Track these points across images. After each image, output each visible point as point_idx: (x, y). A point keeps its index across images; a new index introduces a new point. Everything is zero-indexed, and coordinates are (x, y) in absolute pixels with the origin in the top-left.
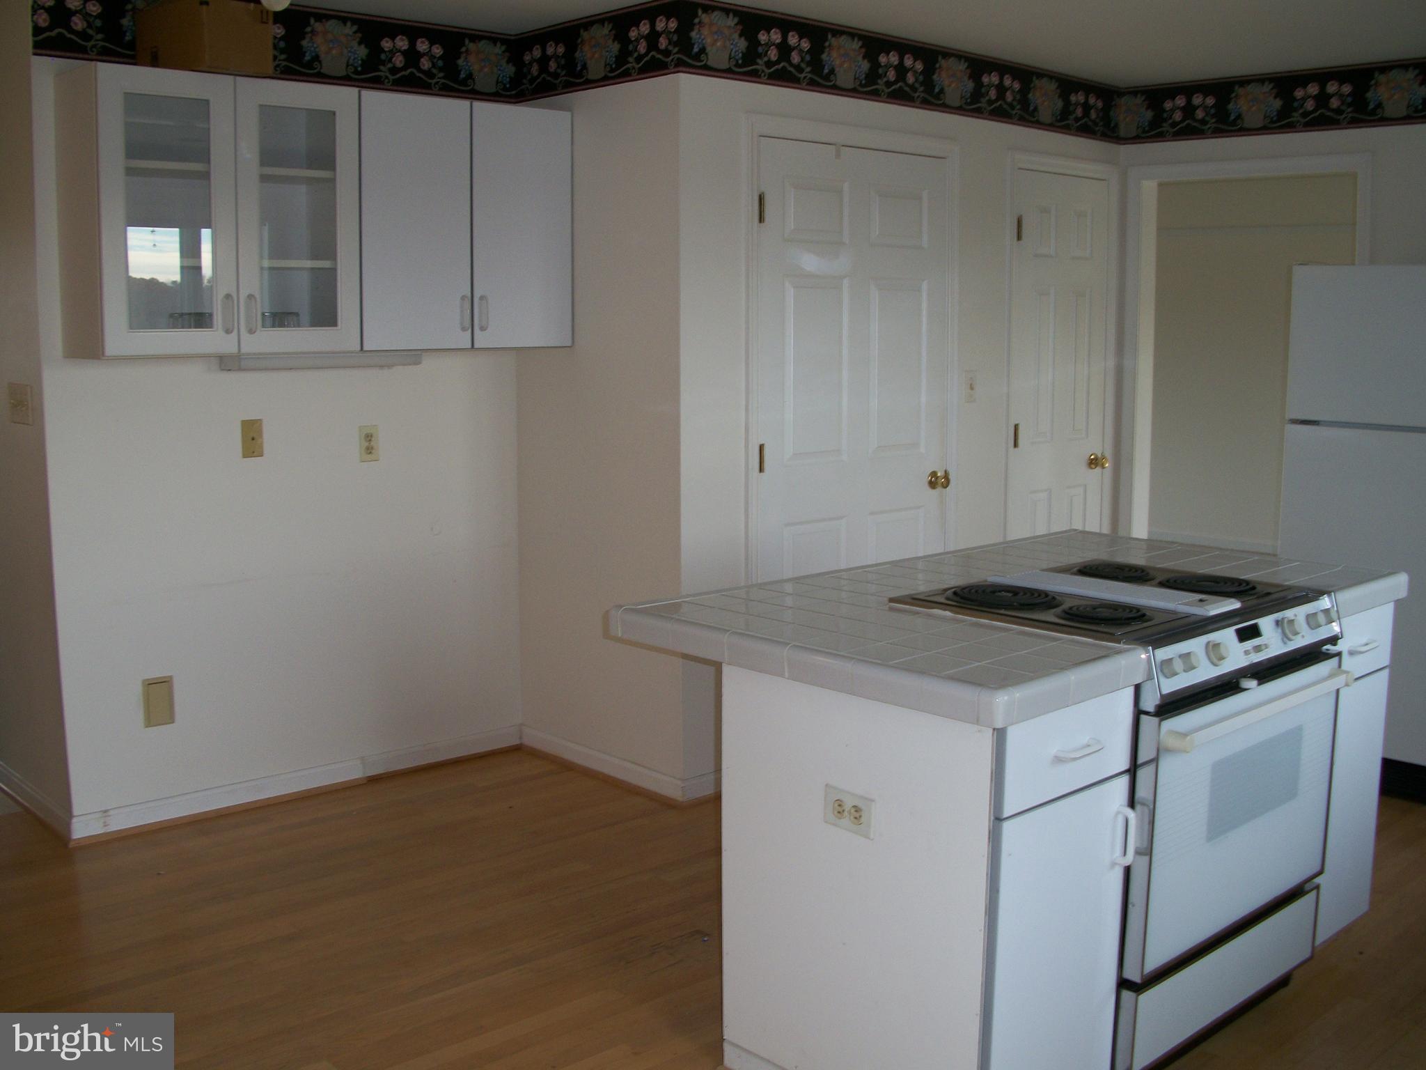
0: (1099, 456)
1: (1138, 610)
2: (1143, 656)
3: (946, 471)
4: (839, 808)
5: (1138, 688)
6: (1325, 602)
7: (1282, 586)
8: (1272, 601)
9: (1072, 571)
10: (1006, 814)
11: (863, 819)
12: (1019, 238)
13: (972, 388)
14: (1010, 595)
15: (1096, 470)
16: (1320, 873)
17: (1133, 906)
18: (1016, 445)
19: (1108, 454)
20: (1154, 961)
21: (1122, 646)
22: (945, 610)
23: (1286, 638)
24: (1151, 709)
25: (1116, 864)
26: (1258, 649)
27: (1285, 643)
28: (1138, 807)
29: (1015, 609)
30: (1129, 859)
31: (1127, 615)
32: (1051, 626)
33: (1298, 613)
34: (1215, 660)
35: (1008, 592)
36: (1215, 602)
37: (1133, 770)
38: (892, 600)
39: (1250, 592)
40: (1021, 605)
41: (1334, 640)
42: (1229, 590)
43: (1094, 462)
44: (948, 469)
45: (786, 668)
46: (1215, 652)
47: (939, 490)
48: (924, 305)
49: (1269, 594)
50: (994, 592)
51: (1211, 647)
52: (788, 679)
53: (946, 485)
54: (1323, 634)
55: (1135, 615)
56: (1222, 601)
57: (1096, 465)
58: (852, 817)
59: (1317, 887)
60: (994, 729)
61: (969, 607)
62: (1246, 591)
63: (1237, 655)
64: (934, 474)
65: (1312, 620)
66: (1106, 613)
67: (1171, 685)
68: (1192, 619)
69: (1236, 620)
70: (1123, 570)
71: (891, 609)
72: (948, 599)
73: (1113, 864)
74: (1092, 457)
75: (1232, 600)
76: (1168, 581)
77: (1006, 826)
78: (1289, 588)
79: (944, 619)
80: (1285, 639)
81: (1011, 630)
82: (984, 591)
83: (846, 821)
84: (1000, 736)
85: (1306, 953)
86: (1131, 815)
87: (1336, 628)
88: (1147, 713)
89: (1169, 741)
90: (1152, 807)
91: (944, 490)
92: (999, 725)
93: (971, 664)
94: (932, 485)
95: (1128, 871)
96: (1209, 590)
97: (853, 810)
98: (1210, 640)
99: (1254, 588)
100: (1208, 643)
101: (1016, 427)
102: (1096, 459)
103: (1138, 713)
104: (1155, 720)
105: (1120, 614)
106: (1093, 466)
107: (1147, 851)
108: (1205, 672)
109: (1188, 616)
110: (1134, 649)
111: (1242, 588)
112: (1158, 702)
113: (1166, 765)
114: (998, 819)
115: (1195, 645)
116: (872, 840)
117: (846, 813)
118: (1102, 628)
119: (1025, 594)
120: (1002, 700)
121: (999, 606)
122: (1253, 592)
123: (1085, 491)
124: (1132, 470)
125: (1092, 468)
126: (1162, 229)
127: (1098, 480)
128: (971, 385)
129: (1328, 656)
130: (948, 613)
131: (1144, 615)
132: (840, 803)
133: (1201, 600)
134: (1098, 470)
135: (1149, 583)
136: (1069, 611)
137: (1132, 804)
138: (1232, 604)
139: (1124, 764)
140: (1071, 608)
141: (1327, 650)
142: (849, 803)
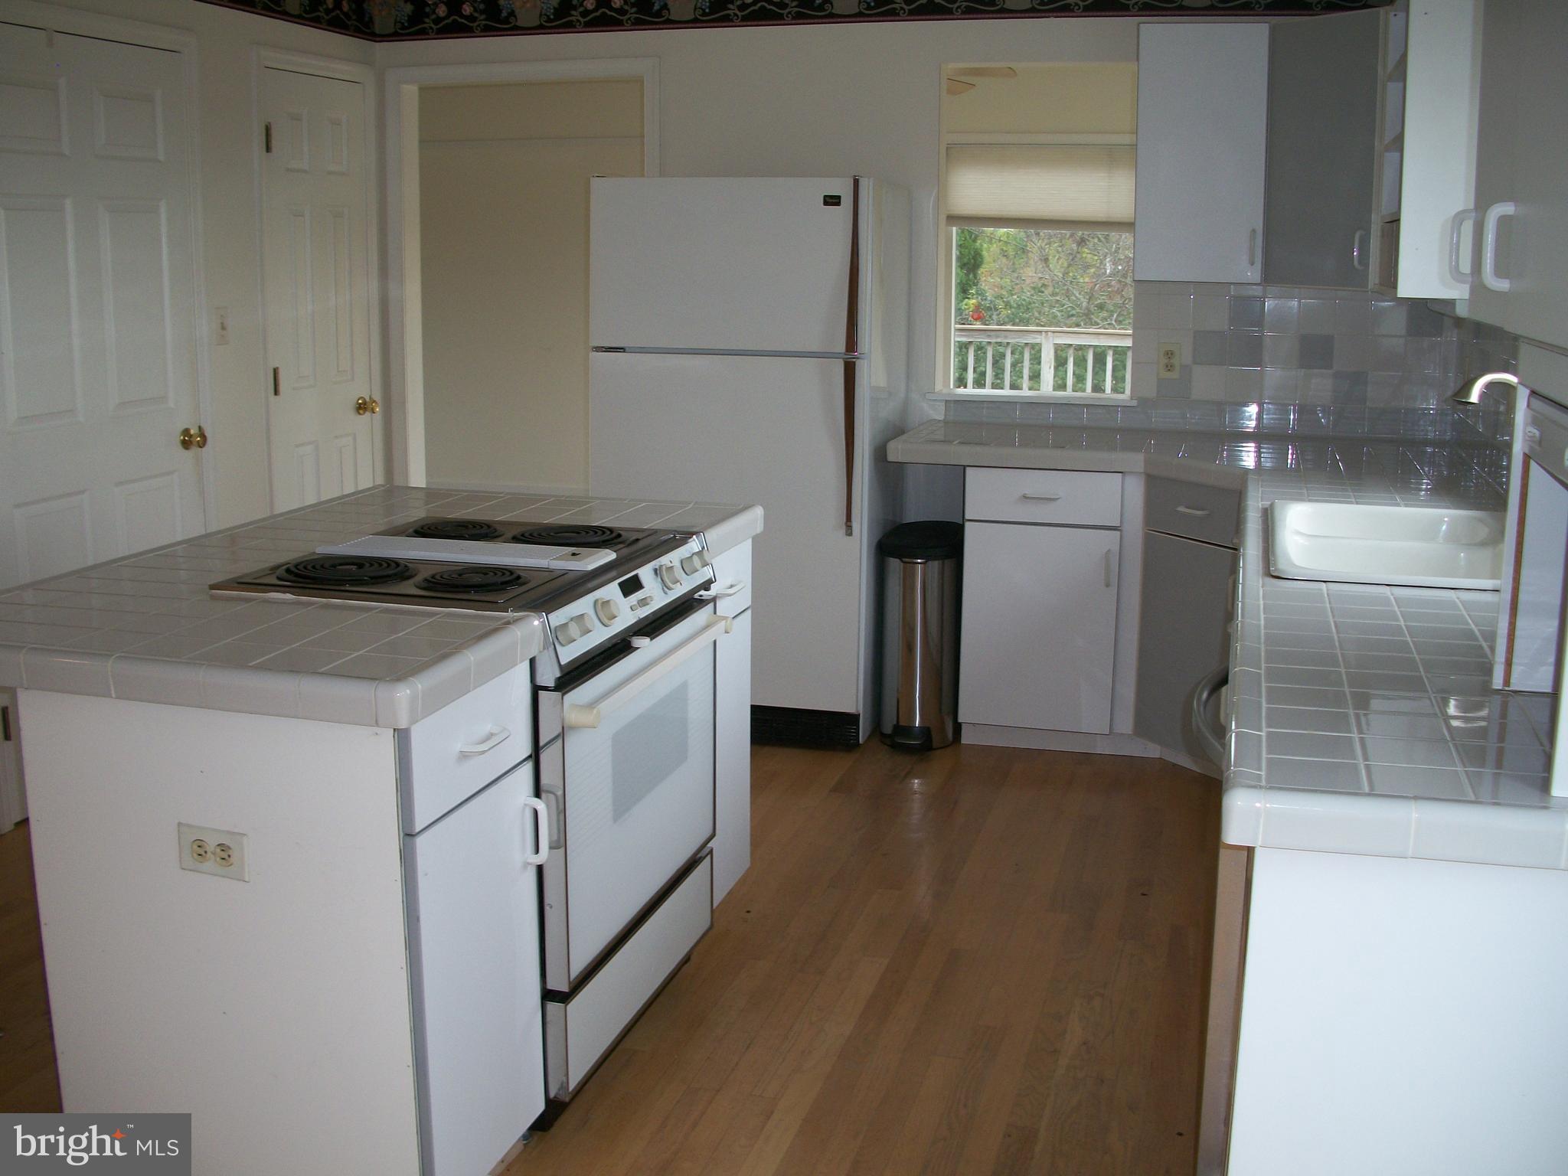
0: (368, 400)
1: (511, 573)
2: (536, 623)
3: (200, 427)
4: (200, 850)
5: (532, 661)
6: (694, 545)
7: (643, 530)
8: (641, 549)
9: (407, 533)
10: (418, 828)
11: (232, 859)
12: (268, 149)
13: (223, 328)
14: (354, 568)
15: (366, 414)
16: (713, 835)
17: (551, 907)
18: (276, 392)
19: (377, 397)
20: (579, 963)
21: (510, 614)
22: (284, 592)
23: (666, 587)
24: (551, 684)
25: (529, 864)
26: (643, 602)
27: (666, 593)
28: (543, 795)
29: (366, 584)
30: (543, 857)
31: (500, 579)
32: (417, 600)
33: (672, 558)
34: (606, 621)
35: (353, 564)
36: (591, 555)
37: (535, 757)
38: (213, 587)
39: (616, 541)
40: (372, 578)
41: (706, 585)
42: (596, 539)
43: (362, 407)
44: (202, 425)
45: (112, 688)
46: (604, 611)
47: (194, 450)
48: (164, 230)
49: (637, 540)
50: (334, 566)
51: (600, 605)
52: (116, 698)
53: (203, 444)
54: (698, 579)
55: (508, 579)
56: (597, 552)
57: (365, 409)
58: (218, 859)
59: (711, 852)
60: (395, 730)
61: (311, 586)
62: (613, 539)
63: (627, 613)
64: (186, 432)
65: (687, 566)
66: (477, 579)
67: (569, 653)
68: (571, 576)
69: (614, 573)
70: (466, 527)
71: (213, 598)
72: (279, 578)
73: (526, 864)
74: (360, 401)
75: (608, 551)
76: (523, 535)
77: (420, 841)
78: (655, 532)
79: (284, 602)
80: (666, 589)
81: (377, 608)
82: (322, 566)
83: (210, 865)
84: (402, 737)
85: (704, 922)
86: (540, 805)
87: (706, 573)
88: (546, 689)
89: (572, 716)
90: (560, 793)
91: (200, 449)
92: (403, 725)
93: (351, 654)
94: (186, 444)
95: (540, 869)
96: (573, 541)
97: (218, 850)
98: (597, 597)
99: (619, 536)
100: (596, 602)
101: (276, 371)
102: (365, 403)
103: (536, 690)
104: (557, 695)
105: (491, 578)
106: (361, 412)
107: (560, 843)
108: (599, 636)
109: (566, 572)
110: (527, 616)
111: (604, 538)
112: (558, 674)
113: (572, 741)
114: (409, 835)
115: (582, 606)
116: (248, 882)
117: (209, 854)
118: (473, 596)
119: (372, 565)
120: (403, 694)
121: (341, 582)
122: (620, 540)
123: (355, 439)
124: (404, 413)
125: (360, 414)
126: (425, 142)
127: (369, 426)
128: (222, 323)
129: (702, 603)
130: (289, 596)
131: (519, 577)
132: (200, 844)
133: (574, 554)
134: (368, 414)
135: (500, 539)
136: (430, 579)
137: (538, 793)
138: (608, 555)
139: (525, 748)
140: (433, 577)
141: (701, 596)
142: (211, 843)
